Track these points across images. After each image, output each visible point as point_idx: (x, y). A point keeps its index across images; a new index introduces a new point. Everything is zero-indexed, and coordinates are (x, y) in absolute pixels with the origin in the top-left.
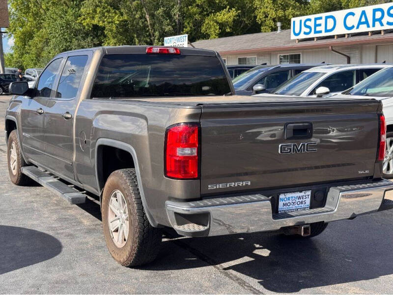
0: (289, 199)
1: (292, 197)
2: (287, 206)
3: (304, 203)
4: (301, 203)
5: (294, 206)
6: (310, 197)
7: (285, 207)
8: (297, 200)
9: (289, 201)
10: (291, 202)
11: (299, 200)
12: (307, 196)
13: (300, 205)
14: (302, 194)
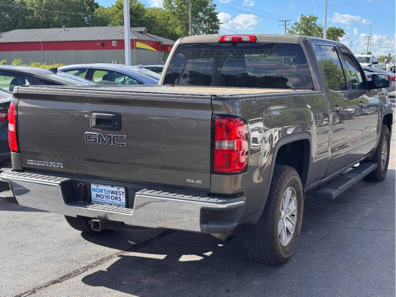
0: (101, 190)
1: (105, 190)
2: (100, 198)
3: (118, 199)
4: (116, 198)
5: (108, 200)
6: (124, 193)
7: (98, 198)
8: (111, 195)
9: (101, 194)
10: (104, 194)
11: (113, 195)
12: (121, 193)
13: (114, 200)
14: (115, 189)
